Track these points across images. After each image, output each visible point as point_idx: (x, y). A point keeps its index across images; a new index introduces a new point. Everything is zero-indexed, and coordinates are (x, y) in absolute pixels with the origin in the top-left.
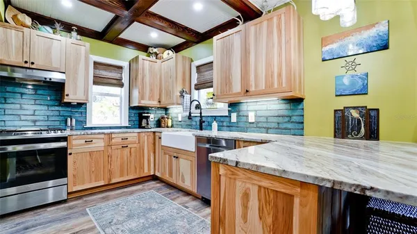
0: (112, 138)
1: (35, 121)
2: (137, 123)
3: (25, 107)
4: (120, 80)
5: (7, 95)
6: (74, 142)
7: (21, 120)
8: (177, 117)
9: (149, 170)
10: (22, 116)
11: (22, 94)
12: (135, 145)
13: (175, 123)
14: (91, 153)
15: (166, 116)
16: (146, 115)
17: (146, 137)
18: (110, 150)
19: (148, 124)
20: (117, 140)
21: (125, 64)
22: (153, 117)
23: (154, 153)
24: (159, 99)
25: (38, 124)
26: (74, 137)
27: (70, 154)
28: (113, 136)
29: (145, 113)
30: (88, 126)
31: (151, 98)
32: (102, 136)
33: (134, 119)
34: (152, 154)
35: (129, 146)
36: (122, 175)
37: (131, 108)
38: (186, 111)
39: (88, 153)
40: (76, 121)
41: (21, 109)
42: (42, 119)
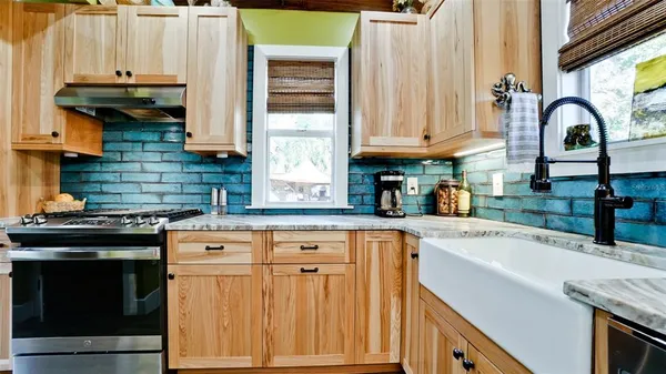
0: (273, 244)
1: (161, 195)
2: (369, 199)
3: (148, 167)
4: (329, 94)
5: (125, 146)
6: (183, 248)
7: (142, 193)
8: (488, 184)
9: (385, 348)
10: (144, 186)
11: (144, 143)
12: (341, 269)
13: (481, 202)
14: (220, 279)
15: (452, 182)
16: (391, 178)
17: (375, 247)
18: (267, 277)
19: (394, 204)
20: (287, 249)
21: (338, 53)
22: (414, 185)
23: (402, 296)
24: (428, 129)
25: (167, 199)
26: (180, 235)
27: (172, 277)
28: (277, 237)
29: (388, 174)
30: (255, 205)
31: (400, 128)
32: (248, 237)
33: (362, 189)
34: (394, 301)
35: (323, 269)
36: (300, 350)
37: (355, 162)
38: (521, 157)
39: (213, 279)
40: (228, 193)
41: (143, 171)
42: (173, 190)
